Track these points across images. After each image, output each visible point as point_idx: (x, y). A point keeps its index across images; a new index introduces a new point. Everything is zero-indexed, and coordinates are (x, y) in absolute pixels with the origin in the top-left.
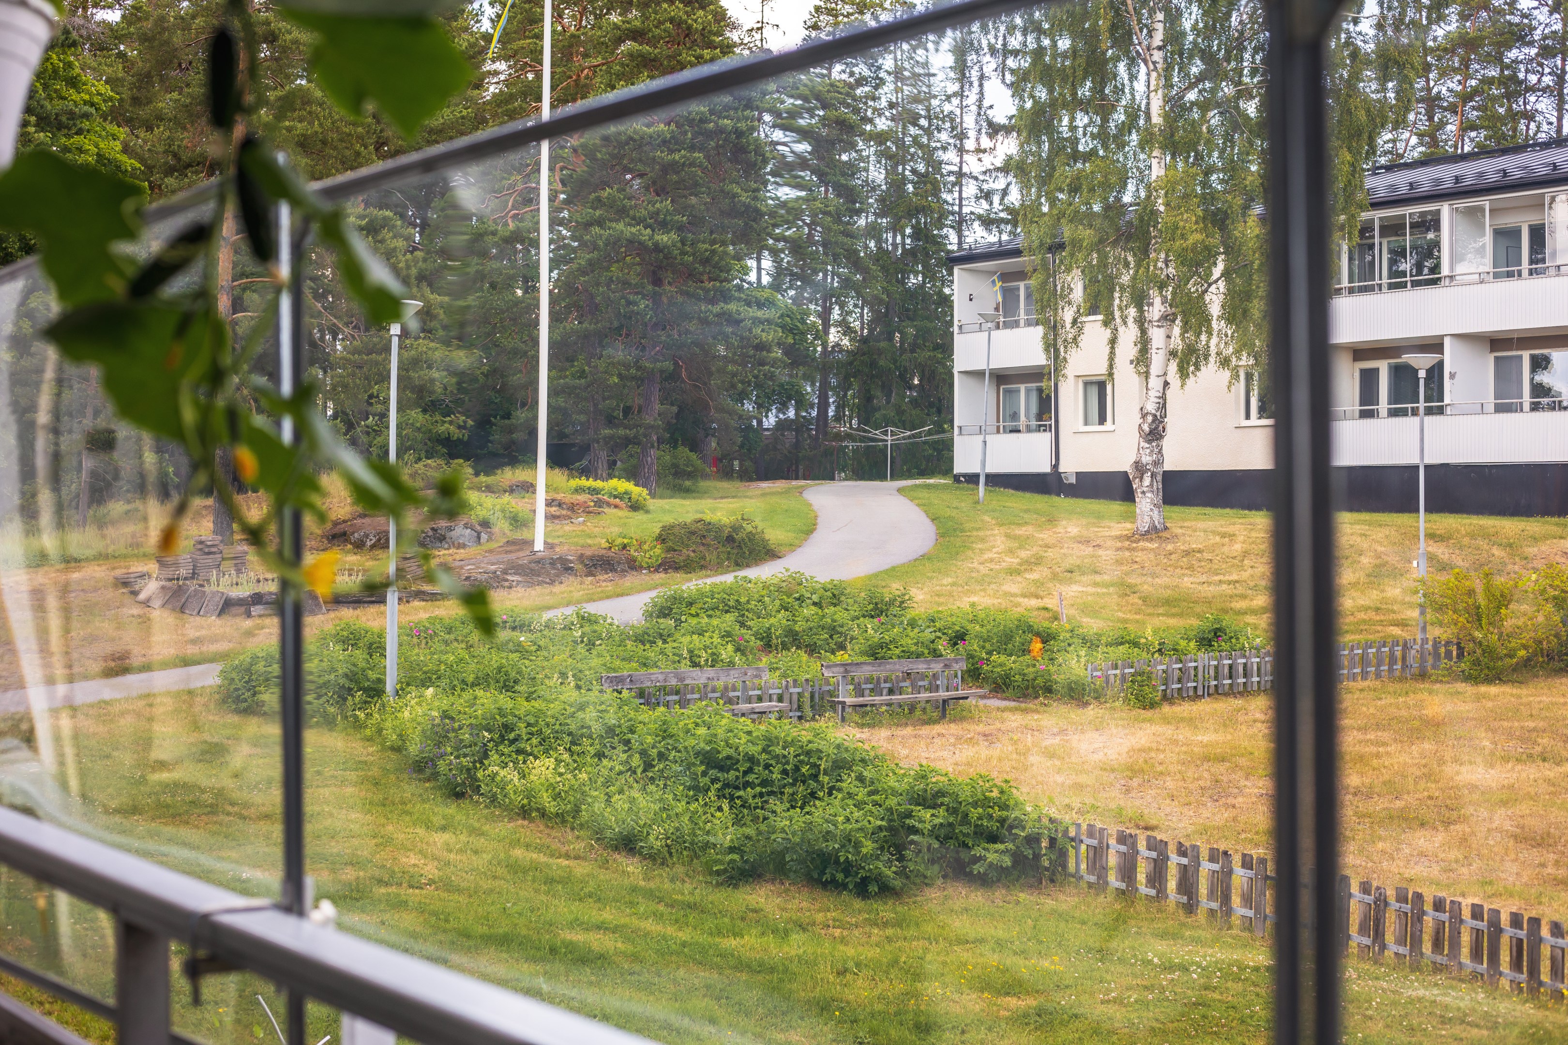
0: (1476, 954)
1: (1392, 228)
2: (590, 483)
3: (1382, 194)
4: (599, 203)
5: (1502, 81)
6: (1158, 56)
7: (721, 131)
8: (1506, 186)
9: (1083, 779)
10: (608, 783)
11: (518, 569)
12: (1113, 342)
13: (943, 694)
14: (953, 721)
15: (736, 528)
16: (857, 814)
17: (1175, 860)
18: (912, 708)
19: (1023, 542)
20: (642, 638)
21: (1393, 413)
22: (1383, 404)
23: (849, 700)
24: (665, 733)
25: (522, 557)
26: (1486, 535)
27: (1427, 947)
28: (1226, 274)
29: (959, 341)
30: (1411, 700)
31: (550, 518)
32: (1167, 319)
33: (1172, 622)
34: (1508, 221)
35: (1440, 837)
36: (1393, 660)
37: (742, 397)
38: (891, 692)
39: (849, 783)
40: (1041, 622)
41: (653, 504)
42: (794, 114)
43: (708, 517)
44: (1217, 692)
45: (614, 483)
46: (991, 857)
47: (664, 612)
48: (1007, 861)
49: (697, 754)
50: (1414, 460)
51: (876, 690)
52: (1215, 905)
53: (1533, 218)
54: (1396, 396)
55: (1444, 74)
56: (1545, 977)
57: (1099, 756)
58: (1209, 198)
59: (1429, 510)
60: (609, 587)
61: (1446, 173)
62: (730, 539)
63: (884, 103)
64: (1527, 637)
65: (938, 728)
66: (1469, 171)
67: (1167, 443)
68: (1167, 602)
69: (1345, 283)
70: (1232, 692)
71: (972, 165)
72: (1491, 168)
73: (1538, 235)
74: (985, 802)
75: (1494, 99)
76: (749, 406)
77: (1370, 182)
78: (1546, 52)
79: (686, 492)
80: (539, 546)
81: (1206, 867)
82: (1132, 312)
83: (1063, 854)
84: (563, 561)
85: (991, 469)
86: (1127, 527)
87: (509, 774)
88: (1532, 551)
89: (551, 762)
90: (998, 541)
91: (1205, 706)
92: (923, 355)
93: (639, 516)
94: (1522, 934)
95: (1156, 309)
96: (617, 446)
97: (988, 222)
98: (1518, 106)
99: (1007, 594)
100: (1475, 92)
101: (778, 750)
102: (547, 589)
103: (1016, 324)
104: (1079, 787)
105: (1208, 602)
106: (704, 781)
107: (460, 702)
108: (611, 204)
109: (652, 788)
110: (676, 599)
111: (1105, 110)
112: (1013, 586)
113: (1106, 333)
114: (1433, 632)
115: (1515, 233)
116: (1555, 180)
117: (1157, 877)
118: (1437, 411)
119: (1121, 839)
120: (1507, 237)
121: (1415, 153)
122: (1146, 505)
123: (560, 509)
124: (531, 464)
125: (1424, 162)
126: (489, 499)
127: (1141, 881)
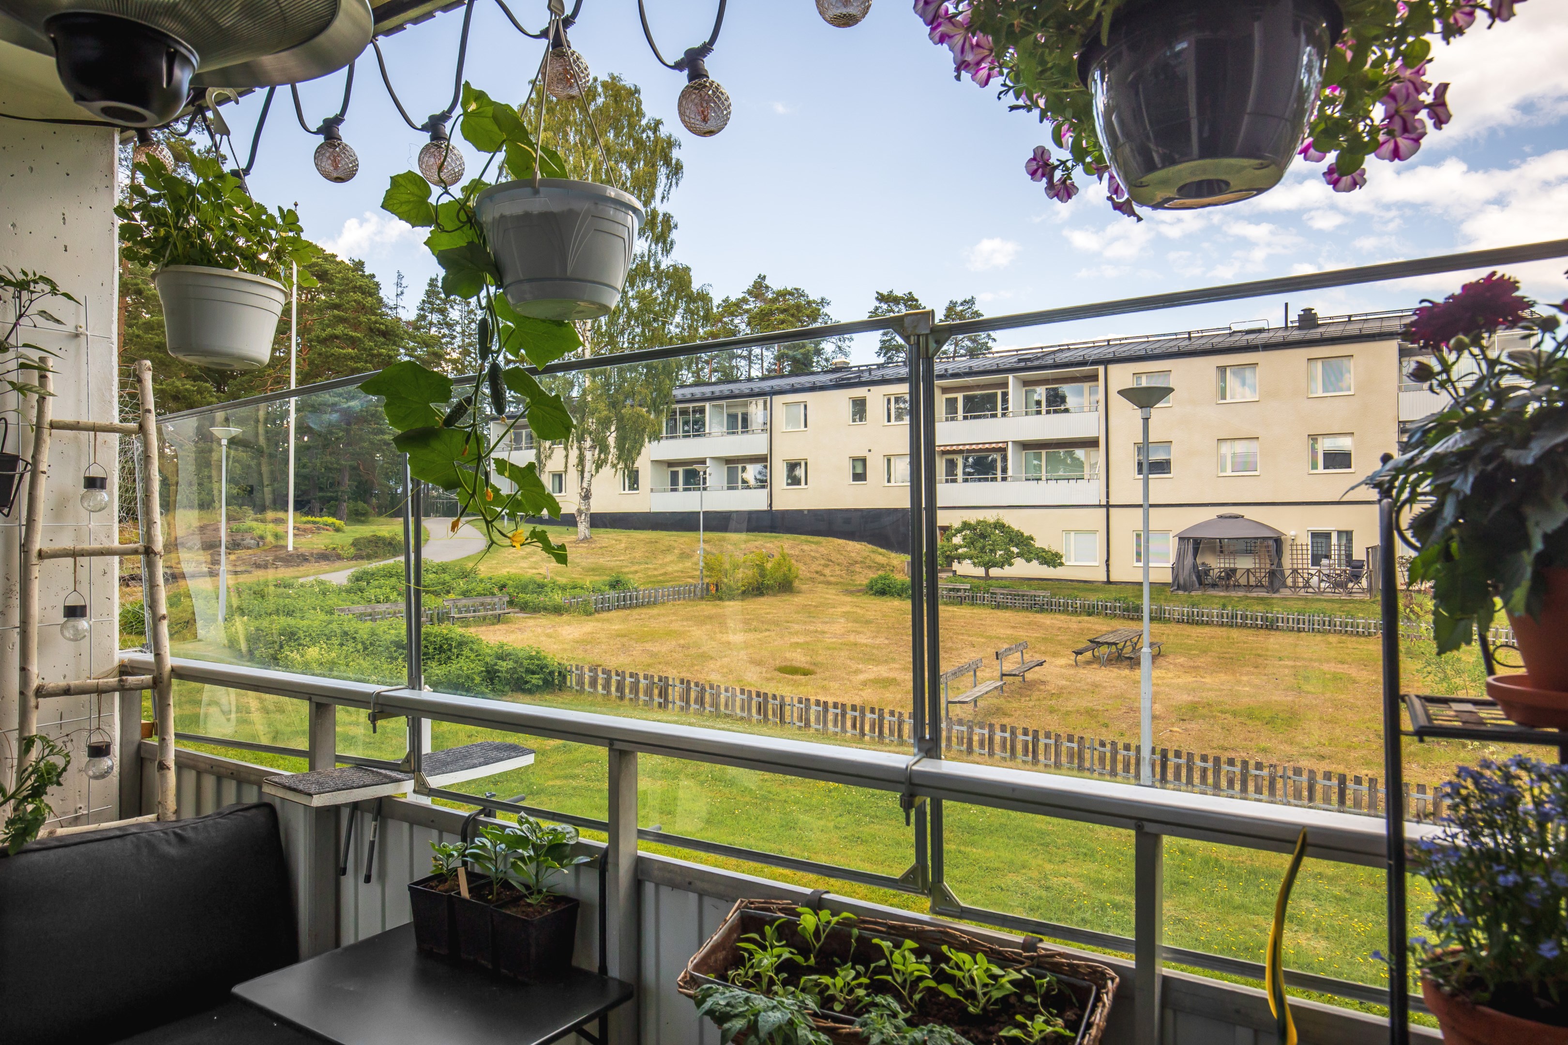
0: (742, 708)
1: (684, 412)
2: (313, 519)
3: (680, 397)
6: (588, 334)
7: (381, 355)
8: (731, 396)
9: (566, 646)
10: (346, 657)
11: (280, 559)
12: (567, 456)
13: (498, 612)
14: (504, 623)
15: (393, 539)
16: (472, 666)
17: (614, 678)
18: (484, 619)
20: (349, 591)
21: (685, 490)
22: (681, 486)
23: (456, 616)
24: (373, 633)
25: (282, 553)
26: (725, 540)
27: (722, 707)
28: (616, 429)
30: (699, 608)
31: (295, 535)
32: (593, 447)
33: (597, 578)
34: (733, 411)
36: (690, 592)
37: (389, 479)
38: (474, 611)
39: (466, 652)
40: (539, 579)
41: (347, 528)
42: (414, 349)
43: (379, 534)
44: (618, 607)
45: (325, 519)
46: (534, 681)
47: (358, 579)
48: (541, 683)
49: (391, 643)
50: (697, 509)
51: (468, 611)
52: (632, 696)
53: (744, 410)
54: (687, 482)
56: (770, 717)
57: (571, 636)
59: (705, 531)
60: (327, 568)
61: (707, 390)
62: (390, 544)
63: (456, 346)
64: (745, 581)
65: (497, 627)
66: (717, 389)
67: (592, 501)
68: (593, 570)
69: (664, 434)
70: (625, 607)
72: (725, 388)
73: (745, 417)
74: (531, 658)
75: (725, 360)
76: (392, 483)
77: (675, 392)
79: (363, 522)
80: (290, 548)
81: (628, 680)
82: (577, 444)
83: (565, 677)
84: (302, 555)
86: (575, 537)
87: (295, 655)
88: (743, 546)
89: (317, 649)
91: (613, 614)
93: (340, 534)
94: (760, 699)
95: (588, 443)
96: (325, 501)
98: (734, 363)
99: (522, 568)
101: (432, 639)
102: (296, 569)
103: (521, 449)
104: (565, 650)
105: (611, 569)
106: (395, 655)
107: (265, 623)
109: (368, 658)
110: (365, 573)
112: (524, 564)
113: (564, 453)
114: (706, 580)
115: (736, 416)
116: (753, 395)
117: (607, 686)
118: (705, 489)
119: (590, 670)
120: (732, 418)
121: (691, 380)
122: (583, 528)
123: (299, 531)
124: (287, 511)
125: (696, 384)
126: (261, 526)
127: (600, 688)
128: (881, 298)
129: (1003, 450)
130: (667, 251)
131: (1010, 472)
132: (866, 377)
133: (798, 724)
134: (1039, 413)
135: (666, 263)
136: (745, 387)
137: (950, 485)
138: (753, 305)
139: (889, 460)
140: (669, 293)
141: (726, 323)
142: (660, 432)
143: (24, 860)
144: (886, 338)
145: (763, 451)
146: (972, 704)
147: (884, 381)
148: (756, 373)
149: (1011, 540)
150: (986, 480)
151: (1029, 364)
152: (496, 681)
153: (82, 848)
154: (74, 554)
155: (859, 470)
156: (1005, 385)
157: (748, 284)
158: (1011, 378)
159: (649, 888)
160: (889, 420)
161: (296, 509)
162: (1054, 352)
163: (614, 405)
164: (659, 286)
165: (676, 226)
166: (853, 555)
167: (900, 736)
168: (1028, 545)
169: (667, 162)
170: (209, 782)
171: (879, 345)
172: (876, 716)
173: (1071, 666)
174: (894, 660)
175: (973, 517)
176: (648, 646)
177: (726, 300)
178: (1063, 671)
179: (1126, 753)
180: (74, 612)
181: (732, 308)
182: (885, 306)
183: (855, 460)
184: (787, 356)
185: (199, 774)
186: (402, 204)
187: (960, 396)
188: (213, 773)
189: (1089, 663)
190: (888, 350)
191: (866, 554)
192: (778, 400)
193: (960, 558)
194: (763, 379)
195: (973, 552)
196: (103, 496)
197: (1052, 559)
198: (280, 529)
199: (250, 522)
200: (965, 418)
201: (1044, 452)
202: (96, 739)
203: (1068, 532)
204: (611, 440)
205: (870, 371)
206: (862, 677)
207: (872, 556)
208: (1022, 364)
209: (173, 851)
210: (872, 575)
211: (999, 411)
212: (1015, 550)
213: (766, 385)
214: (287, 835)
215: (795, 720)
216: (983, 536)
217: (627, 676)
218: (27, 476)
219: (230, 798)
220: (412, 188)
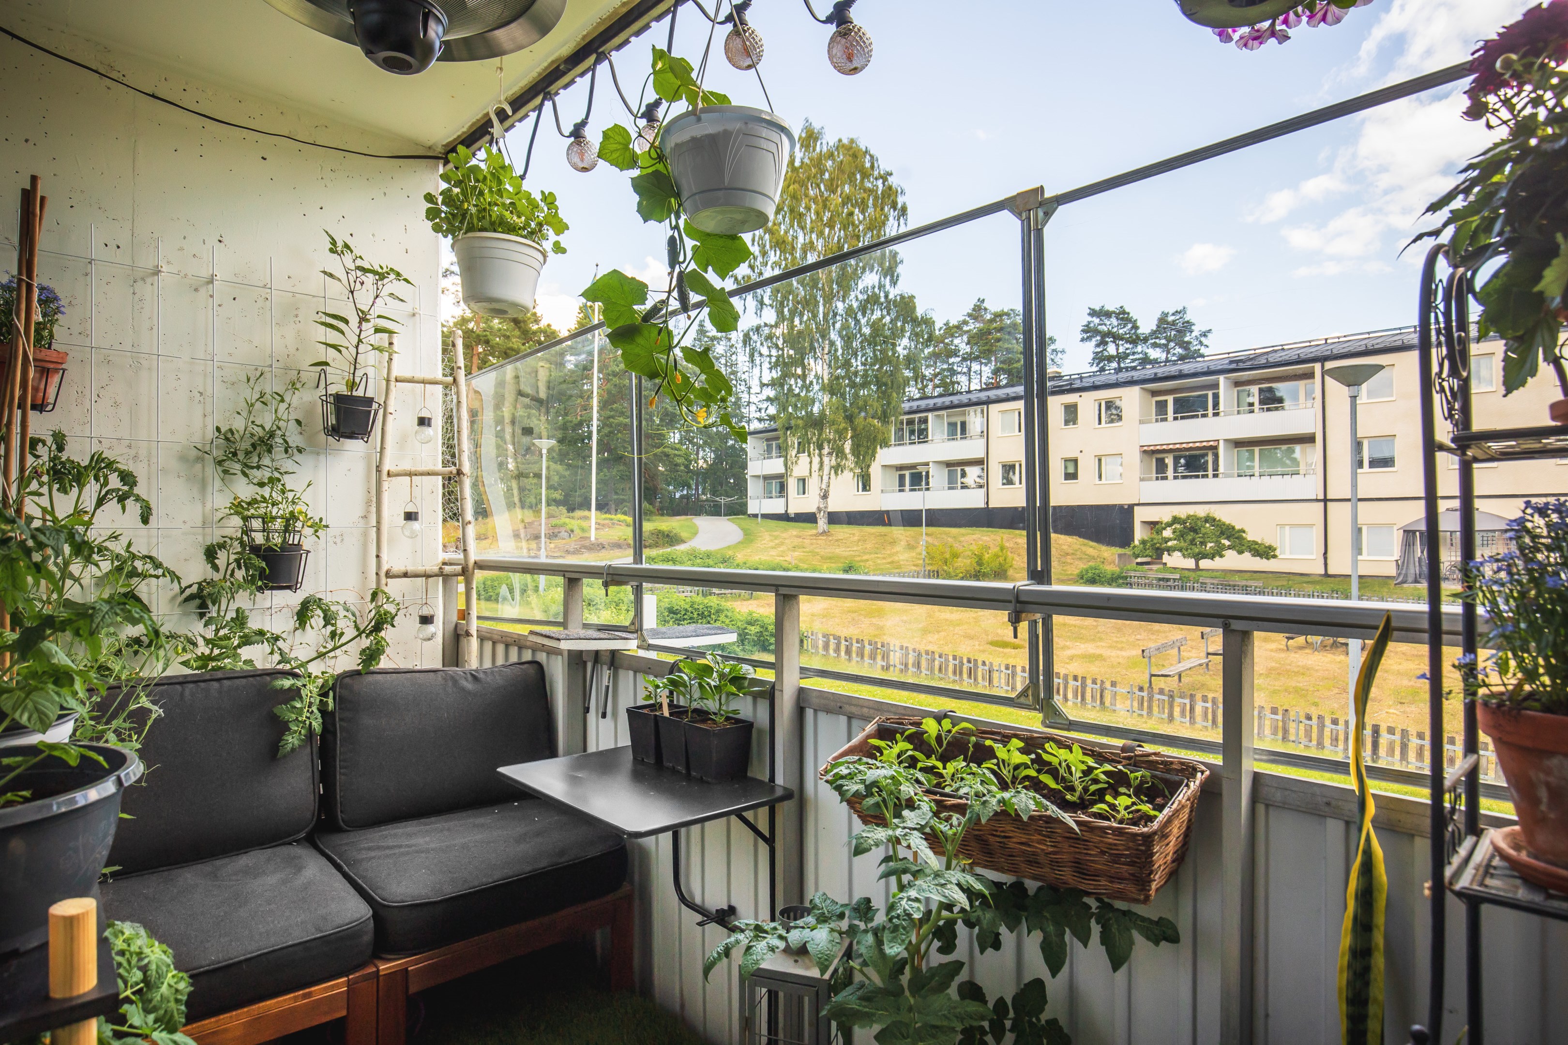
0: (955, 673)
1: (910, 422)
2: (610, 516)
3: (907, 410)
4: (612, 410)
5: (949, 370)
6: (826, 357)
8: (952, 406)
11: (585, 547)
12: (811, 463)
15: (669, 533)
17: (843, 643)
19: (776, 537)
21: (911, 490)
22: (907, 487)
25: (587, 543)
26: (946, 534)
27: (936, 672)
28: (852, 437)
29: (750, 464)
31: (597, 529)
32: (830, 454)
33: (834, 565)
34: (953, 420)
35: (936, 636)
37: (668, 485)
39: (722, 617)
40: (785, 566)
43: (661, 529)
45: (619, 516)
50: (921, 507)
52: (859, 659)
53: (962, 419)
54: (912, 484)
55: (928, 366)
56: (980, 682)
58: (845, 410)
59: (927, 525)
60: (619, 554)
61: (931, 402)
62: (667, 536)
64: (963, 570)
65: (750, 602)
66: (939, 401)
67: (830, 501)
68: (830, 558)
69: (893, 443)
71: (753, 399)
72: (947, 400)
73: (963, 425)
75: (947, 377)
76: (671, 488)
77: (902, 406)
78: (964, 359)
80: (593, 539)
81: (855, 645)
82: (817, 451)
83: (802, 641)
84: (602, 544)
85: (764, 512)
86: (814, 532)
88: (962, 539)
90: (767, 537)
92: (736, 470)
94: (972, 665)
95: (826, 451)
96: (617, 502)
97: (760, 420)
98: (954, 379)
100: (939, 373)
102: (597, 555)
103: (772, 458)
105: (846, 558)
108: (616, 410)
111: (804, 377)
112: (773, 553)
113: (808, 460)
114: (928, 568)
115: (955, 424)
116: (971, 404)
117: (837, 650)
118: (928, 489)
119: (824, 636)
120: (952, 426)
121: (918, 396)
122: (822, 523)
123: (600, 526)
124: (589, 509)
125: (921, 399)
126: (573, 522)
127: (831, 652)
128: (1093, 313)
129: (1215, 448)
130: (894, 283)
131: (1221, 469)
132: (1078, 384)
133: (1006, 688)
134: (1252, 412)
135: (894, 293)
136: (964, 398)
137: (1160, 482)
138: (973, 326)
139: (1100, 460)
140: (897, 319)
141: (947, 344)
142: (890, 440)
143: (370, 678)
144: (1099, 350)
145: (980, 454)
146: (1176, 677)
147: (1095, 388)
148: (975, 386)
149: (1222, 533)
150: (1197, 477)
151: (1241, 366)
152: (746, 643)
153: (408, 675)
154: (410, 474)
155: (1071, 470)
156: (1216, 386)
157: (969, 308)
158: (1222, 379)
159: (809, 713)
160: (1100, 423)
161: (597, 509)
162: (1267, 353)
163: (850, 418)
164: (888, 314)
165: (902, 262)
166: (1064, 547)
167: (1102, 702)
168: (1240, 538)
169: (894, 206)
170: (500, 648)
171: (1092, 356)
172: (1079, 683)
173: (1281, 650)
174: (1101, 639)
175: (1182, 512)
176: (874, 620)
177: (947, 324)
178: (1273, 654)
179: (1334, 727)
180: (410, 516)
181: (952, 330)
182: (1096, 320)
183: (1066, 460)
184: (1003, 369)
185: (494, 643)
186: (612, 152)
187: (1170, 399)
188: (502, 642)
189: (1301, 648)
190: (1101, 360)
191: (1076, 547)
192: (994, 408)
193: (1170, 550)
194: (981, 390)
195: (1183, 544)
196: (428, 431)
197: (1265, 552)
198: (584, 524)
199: (563, 517)
200: (1175, 419)
201: (1257, 450)
202: (426, 612)
203: (1282, 526)
204: (848, 446)
205: (1081, 378)
206: (1069, 653)
207: (1084, 548)
208: (1233, 366)
209: (469, 685)
210: (1082, 566)
211: (1210, 411)
212: (1226, 543)
213: (983, 396)
214: (551, 686)
215: (1003, 685)
216: (1194, 530)
217: (854, 642)
218: (381, 412)
219: (514, 657)
220: (619, 139)
